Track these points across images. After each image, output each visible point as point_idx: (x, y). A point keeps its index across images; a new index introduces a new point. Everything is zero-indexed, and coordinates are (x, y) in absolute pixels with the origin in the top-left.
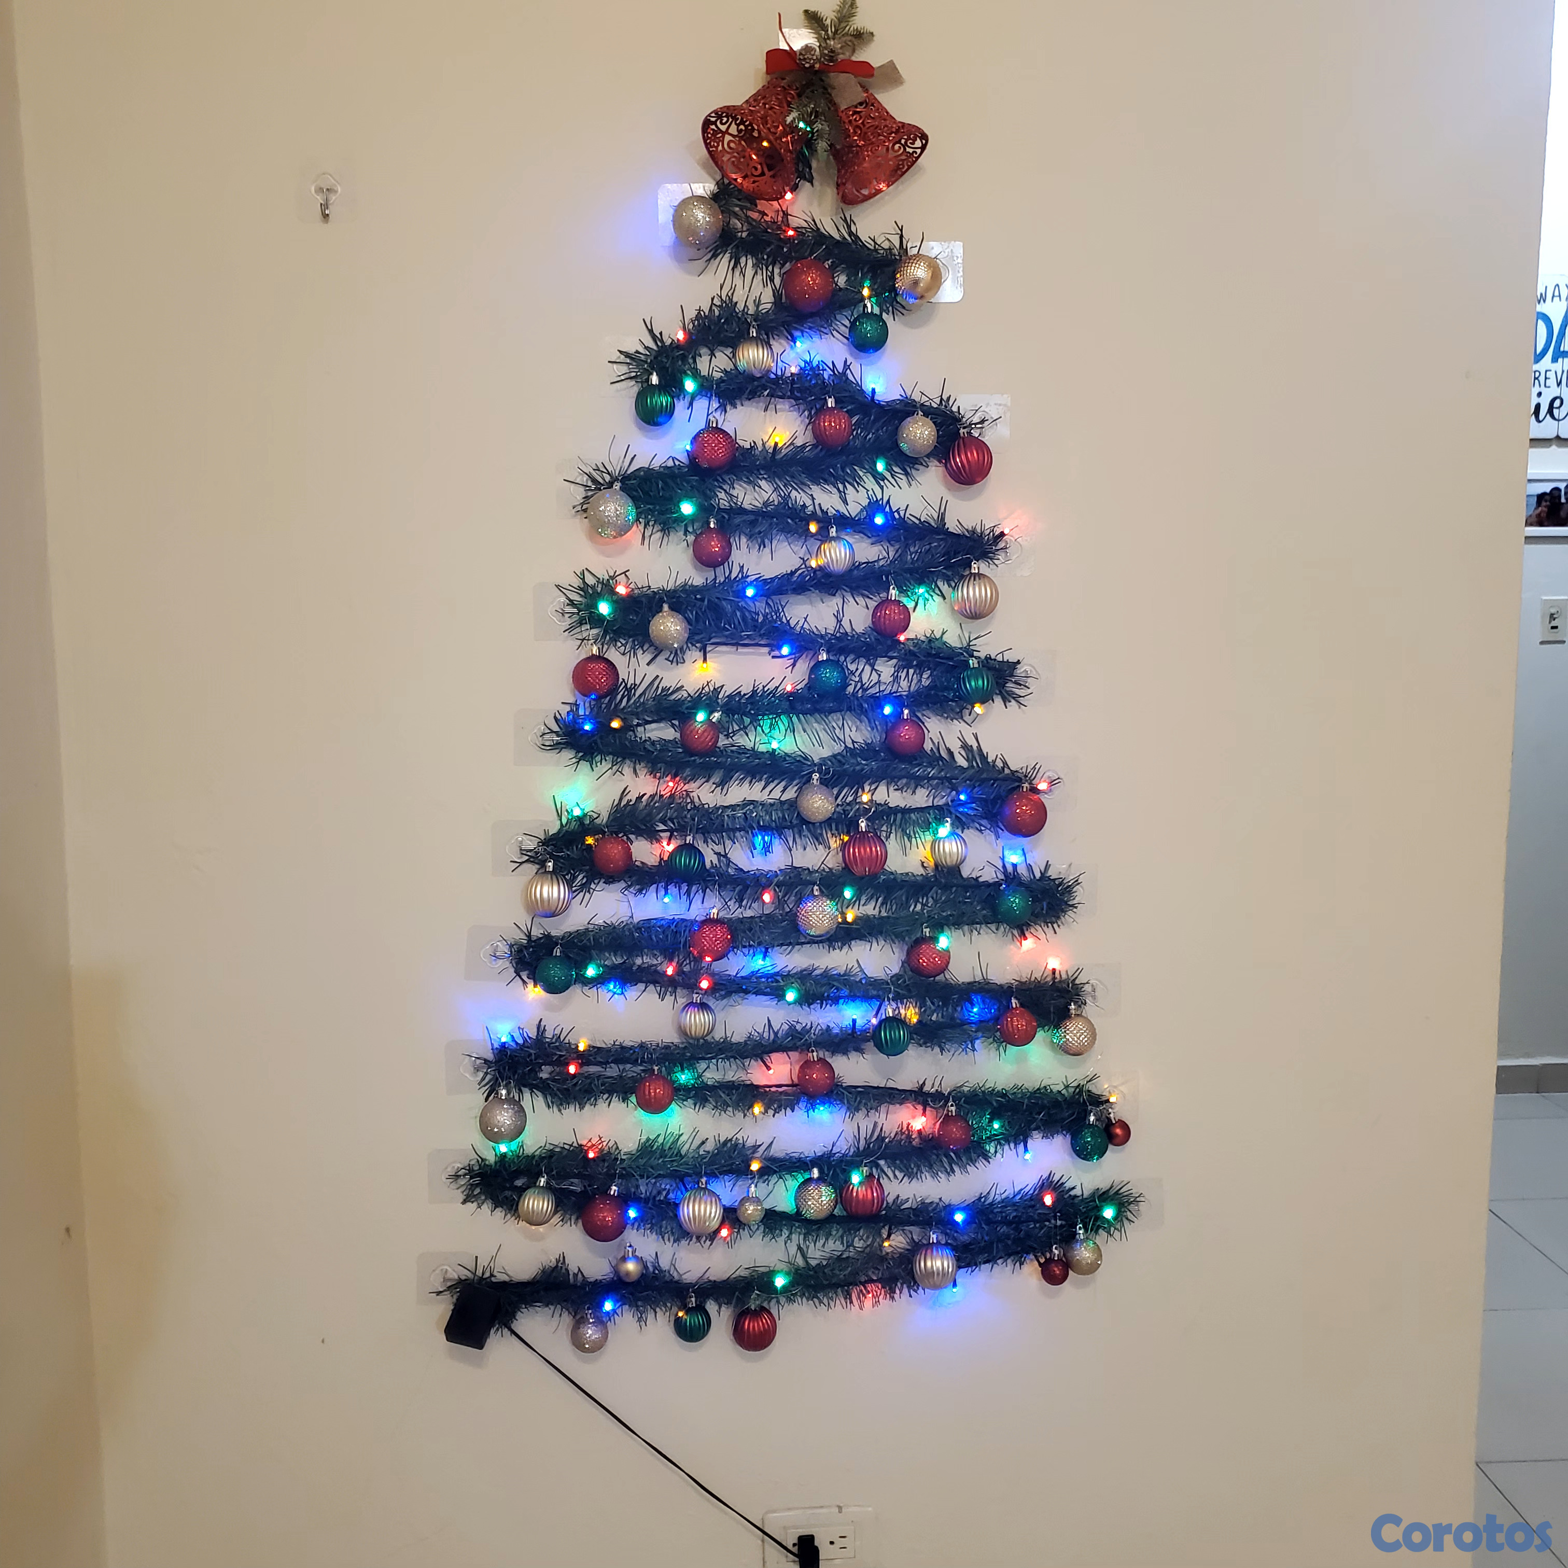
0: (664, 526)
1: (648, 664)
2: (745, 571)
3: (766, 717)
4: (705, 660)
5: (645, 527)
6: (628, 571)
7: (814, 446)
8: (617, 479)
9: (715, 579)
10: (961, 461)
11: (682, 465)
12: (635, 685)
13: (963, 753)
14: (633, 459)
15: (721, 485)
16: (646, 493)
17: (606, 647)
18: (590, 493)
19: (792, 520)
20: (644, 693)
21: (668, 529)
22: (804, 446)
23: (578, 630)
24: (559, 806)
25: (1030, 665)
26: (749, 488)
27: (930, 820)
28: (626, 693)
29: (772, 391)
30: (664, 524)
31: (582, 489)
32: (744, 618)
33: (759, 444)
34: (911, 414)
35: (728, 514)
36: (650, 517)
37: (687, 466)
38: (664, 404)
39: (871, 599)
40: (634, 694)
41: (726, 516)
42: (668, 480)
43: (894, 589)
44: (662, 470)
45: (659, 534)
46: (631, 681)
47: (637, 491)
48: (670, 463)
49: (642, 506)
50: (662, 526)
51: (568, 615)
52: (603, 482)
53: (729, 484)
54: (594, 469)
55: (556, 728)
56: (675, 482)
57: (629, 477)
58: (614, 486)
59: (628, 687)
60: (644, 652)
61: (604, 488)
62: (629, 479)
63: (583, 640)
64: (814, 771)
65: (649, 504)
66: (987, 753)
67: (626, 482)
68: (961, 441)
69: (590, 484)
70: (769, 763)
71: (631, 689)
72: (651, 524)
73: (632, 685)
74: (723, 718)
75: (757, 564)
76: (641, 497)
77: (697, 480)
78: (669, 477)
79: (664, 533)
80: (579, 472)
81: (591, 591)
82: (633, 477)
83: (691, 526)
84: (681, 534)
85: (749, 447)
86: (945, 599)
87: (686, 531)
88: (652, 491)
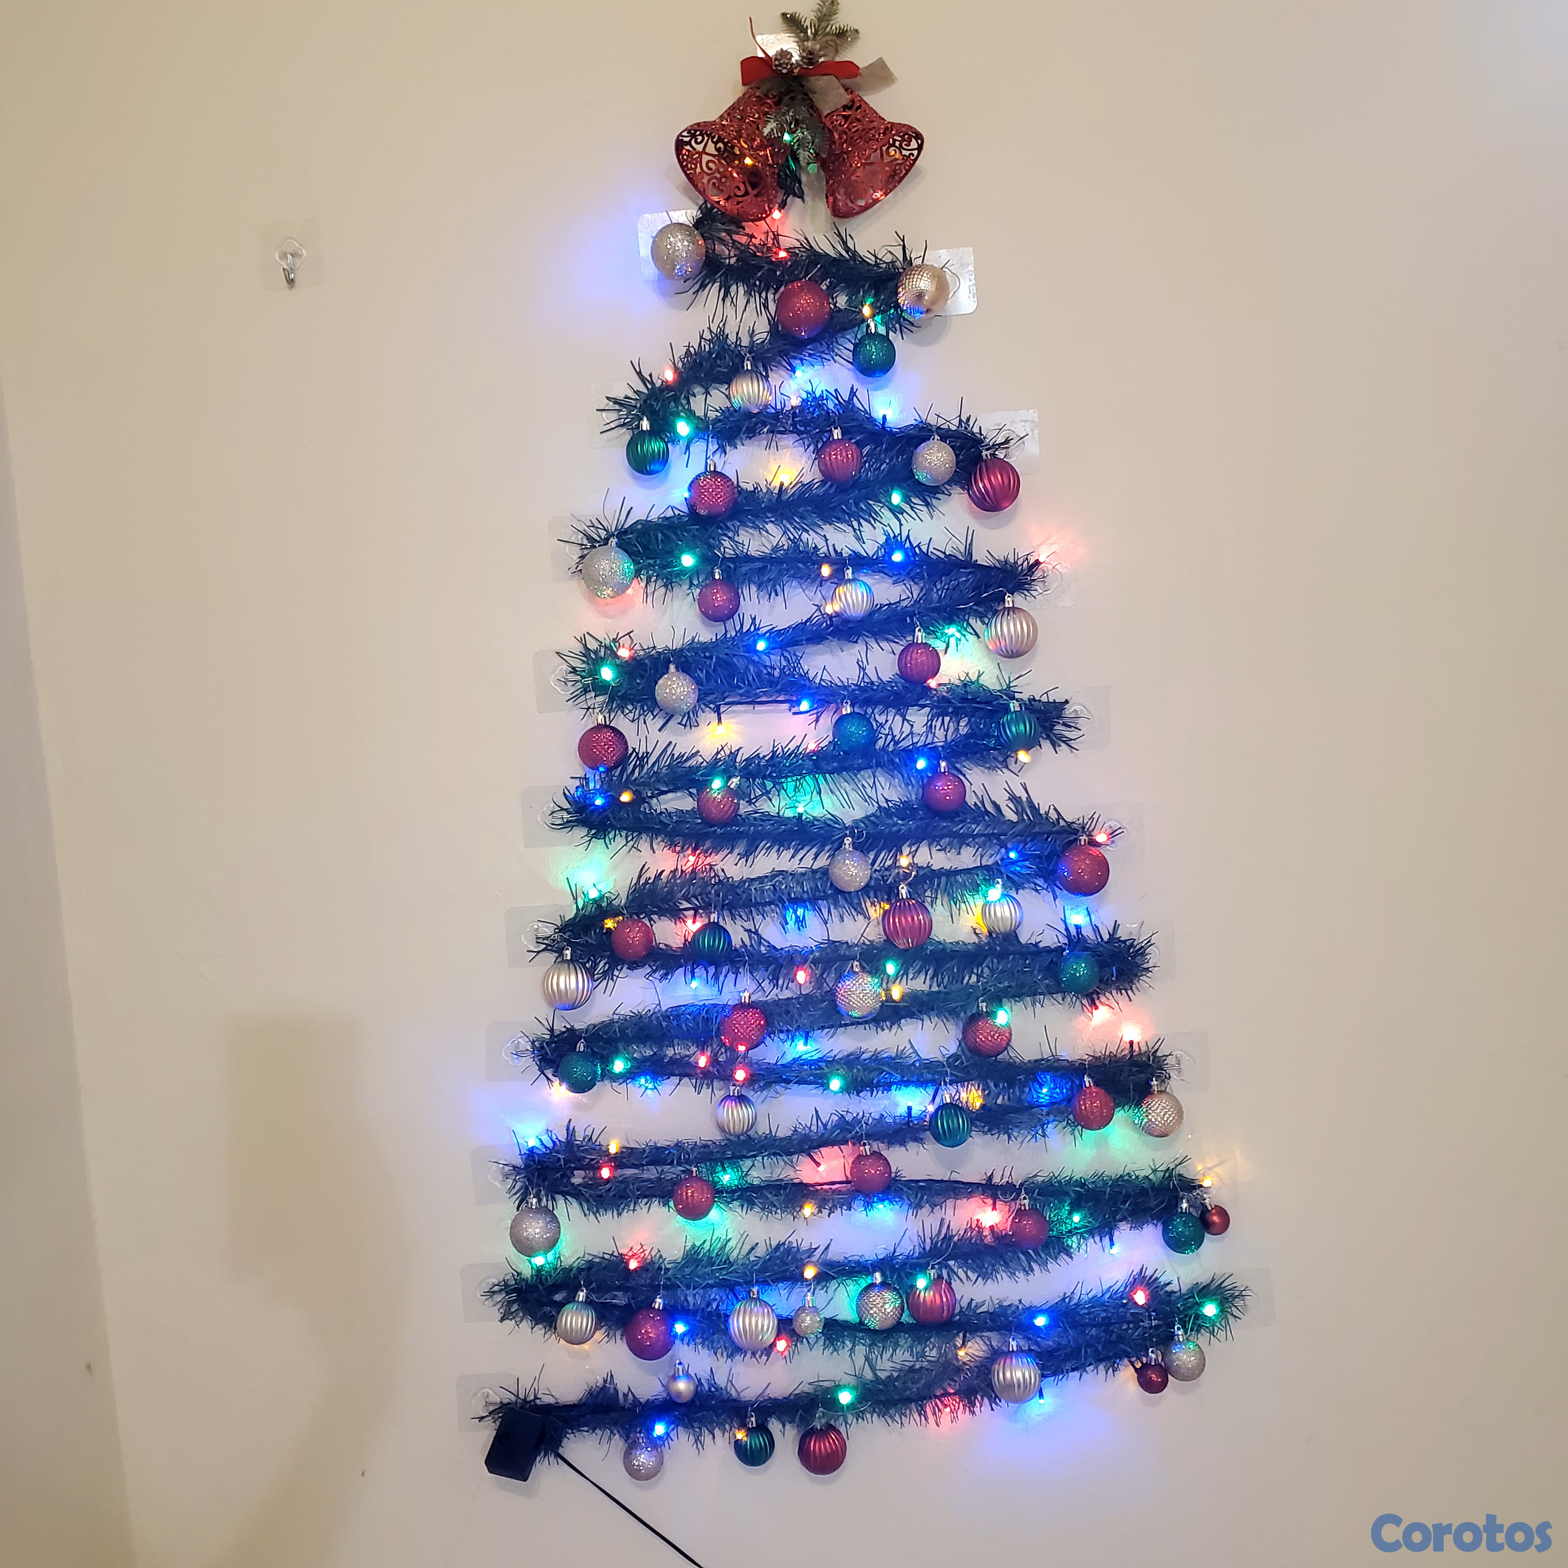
0: (667, 581)
1: (660, 729)
2: (757, 622)
3: (789, 779)
4: (720, 720)
5: (647, 583)
6: (632, 631)
7: (823, 483)
8: (613, 535)
9: (725, 634)
10: (985, 486)
11: (682, 514)
12: (647, 753)
13: (1011, 806)
14: (629, 512)
15: (725, 531)
16: (645, 548)
17: (612, 714)
18: (586, 552)
19: (803, 564)
20: (657, 761)
21: (670, 583)
22: (811, 484)
23: (583, 698)
24: (574, 889)
25: (1081, 704)
26: (755, 533)
27: (979, 882)
28: (638, 762)
29: (773, 427)
30: (667, 578)
31: (579, 547)
32: (759, 674)
33: (763, 485)
34: (926, 439)
35: (734, 563)
36: (651, 572)
37: (687, 515)
38: (657, 450)
39: (897, 643)
40: (647, 763)
41: (732, 566)
42: (667, 531)
43: (919, 630)
44: (660, 521)
45: (663, 590)
46: (643, 750)
47: (635, 546)
48: (670, 513)
49: (641, 561)
50: (665, 581)
51: (570, 684)
52: (598, 539)
53: (732, 531)
54: (588, 527)
55: (567, 806)
56: (676, 534)
57: (626, 532)
58: (610, 542)
59: (640, 756)
60: (654, 717)
61: (599, 546)
62: (626, 535)
63: (588, 709)
64: (846, 836)
65: (648, 558)
66: (1038, 804)
67: (623, 537)
68: (984, 463)
69: (585, 542)
70: (797, 828)
71: (643, 758)
72: (653, 579)
73: (644, 753)
74: (743, 783)
75: (770, 614)
76: (640, 552)
77: (697, 530)
78: (668, 529)
79: (668, 588)
80: (572, 531)
81: (593, 656)
82: (630, 531)
83: (694, 578)
84: (686, 587)
85: (753, 489)
86: (978, 637)
87: (690, 584)
88: (651, 545)
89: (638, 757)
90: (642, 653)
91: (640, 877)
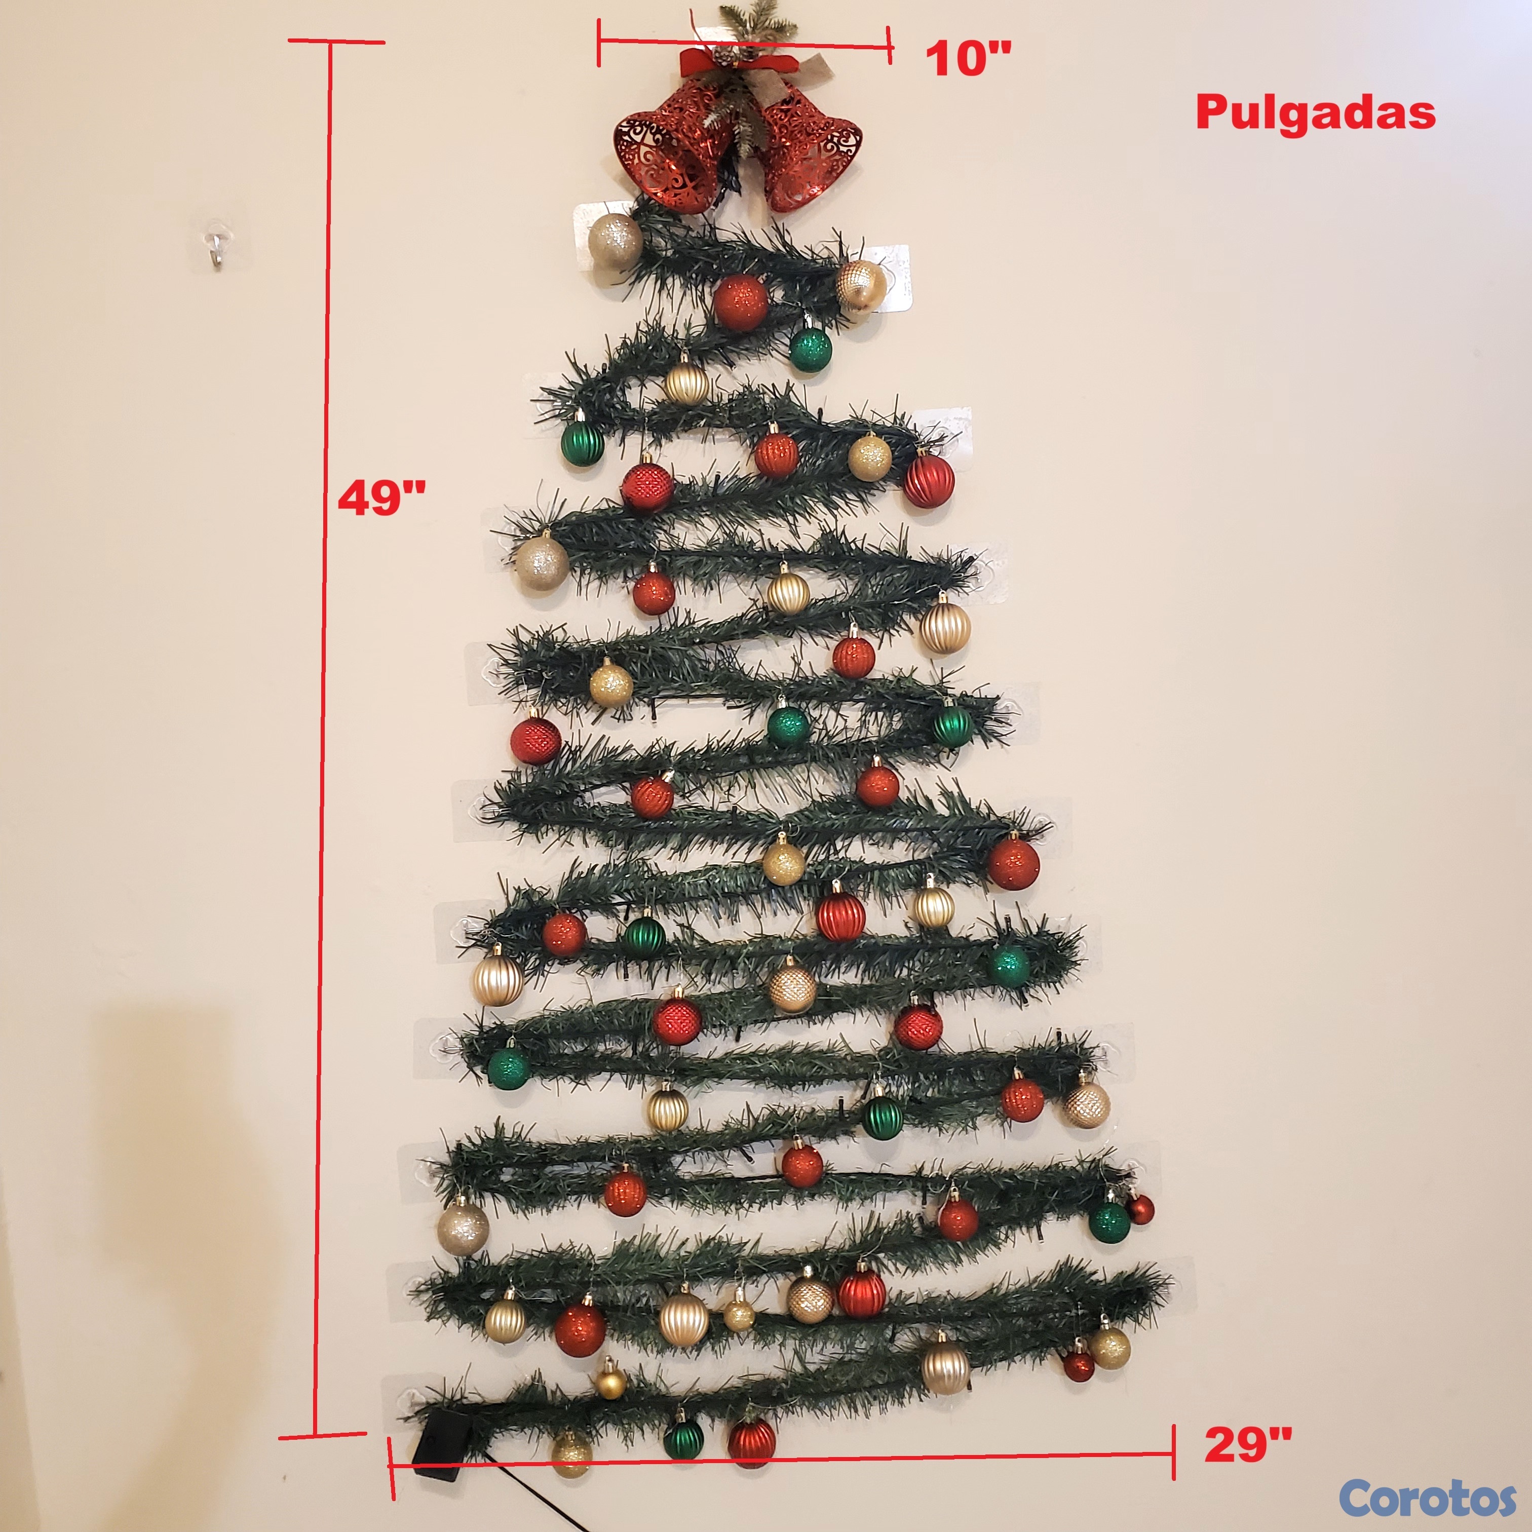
0: (601, 574)
1: (593, 724)
2: (692, 616)
3: (723, 774)
4: (653, 716)
5: (581, 575)
6: (565, 624)
7: (759, 477)
8: (547, 526)
9: (660, 627)
10: (920, 483)
11: (616, 506)
12: (581, 747)
13: (943, 801)
14: (563, 504)
15: (660, 525)
16: (580, 540)
17: (545, 708)
18: (519, 543)
19: (739, 558)
20: (590, 754)
21: (605, 576)
22: (747, 478)
23: (515, 691)
24: (504, 883)
25: (1012, 700)
26: (691, 526)
28: (571, 756)
29: (709, 420)
30: (601, 571)
31: (511, 539)
32: (693, 667)
33: (699, 479)
34: (862, 435)
35: (670, 556)
36: (585, 565)
37: (622, 507)
38: (592, 442)
40: (580, 756)
41: (668, 559)
43: (855, 626)
44: (595, 513)
45: (597, 583)
46: (576, 743)
47: (570, 538)
48: (604, 506)
49: (575, 553)
50: (599, 573)
51: (502, 676)
52: (531, 530)
53: (668, 524)
54: (522, 518)
55: (497, 799)
56: (611, 527)
57: (559, 524)
58: (544, 533)
59: (573, 749)
60: (588, 710)
61: (533, 537)
62: (560, 526)
63: (520, 702)
64: (780, 830)
65: (582, 550)
66: (970, 799)
67: (557, 529)
68: (919, 460)
69: (518, 533)
70: (731, 822)
71: (576, 752)
72: (586, 572)
73: (576, 747)
74: (677, 777)
75: (705, 608)
76: (574, 544)
77: (632, 522)
78: (603, 522)
79: (602, 581)
80: (506, 521)
81: (526, 649)
82: (564, 523)
83: (631, 570)
84: (620, 580)
85: (688, 483)
86: (912, 633)
87: (626, 577)
88: (585, 537)
89: (571, 751)
90: (575, 646)
91: (572, 872)
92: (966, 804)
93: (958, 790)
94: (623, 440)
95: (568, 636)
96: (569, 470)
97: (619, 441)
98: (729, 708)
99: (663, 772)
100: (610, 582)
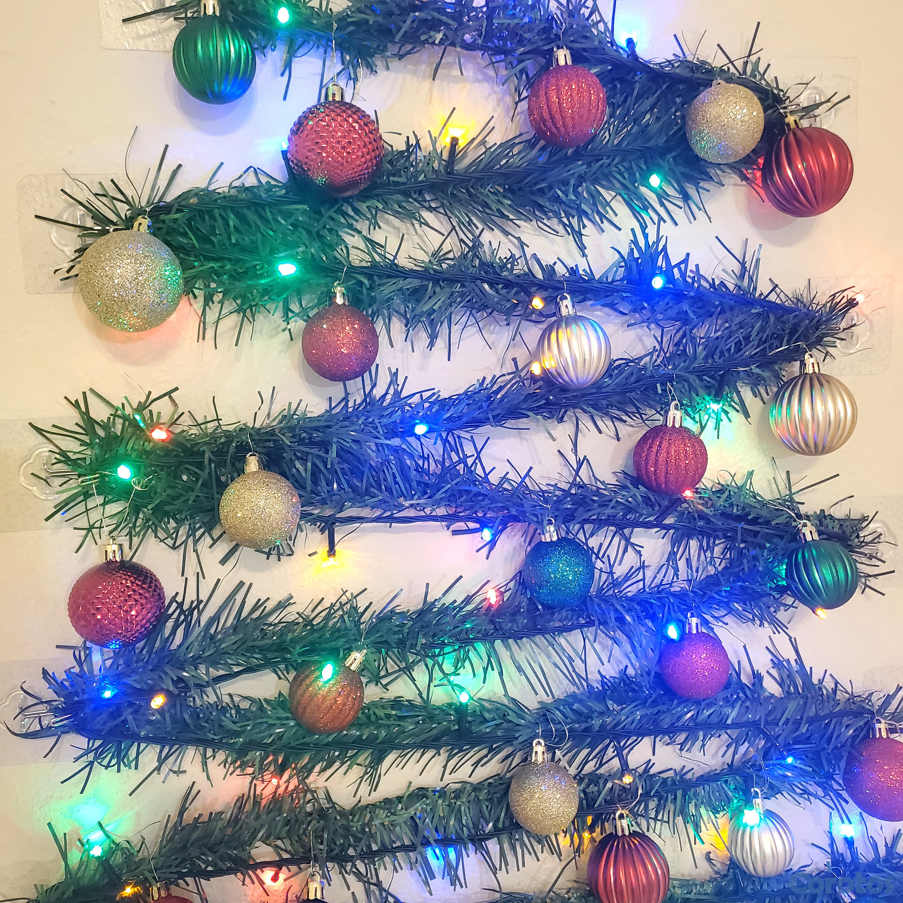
0: (243, 303)
1: (223, 561)
3: (447, 649)
4: (332, 551)
5: (206, 304)
6: (176, 389)
7: (531, 144)
8: (141, 212)
9: (346, 399)
11: (273, 183)
12: (200, 602)
13: (774, 672)
14: (175, 173)
15: (351, 221)
16: (204, 239)
17: (136, 540)
18: (89, 240)
19: (491, 285)
20: (216, 618)
21: (251, 307)
22: (508, 145)
23: (81, 508)
24: (60, 836)
25: (884, 523)
26: (403, 226)
27: (730, 794)
28: (182, 617)
29: (450, 34)
30: (244, 297)
31: (77, 232)
32: (403, 470)
33: (426, 143)
34: (708, 84)
35: (370, 277)
36: (213, 285)
37: (285, 186)
38: (233, 55)
39: (625, 422)
40: (198, 621)
41: (366, 281)
42: (246, 211)
43: (676, 408)
44: (233, 192)
45: (235, 318)
46: (191, 596)
47: (185, 234)
48: (250, 181)
49: (196, 264)
50: (239, 302)
51: (57, 482)
52: (114, 218)
53: (368, 219)
54: (96, 195)
55: (49, 694)
56: (262, 218)
57: (167, 209)
58: (136, 224)
59: (186, 607)
60: (215, 542)
61: (115, 230)
62: (169, 213)
63: (90, 529)
64: (536, 736)
65: (208, 259)
66: (811, 668)
67: (162, 217)
68: (791, 136)
69: (89, 223)
70: (456, 727)
71: (191, 610)
72: (216, 298)
73: (192, 602)
74: (372, 657)
75: (422, 368)
76: (194, 246)
77: (304, 212)
78: (248, 208)
79: (244, 315)
80: (66, 201)
81: (101, 433)
82: (176, 207)
83: (295, 299)
84: (278, 316)
85: (403, 147)
86: (747, 415)
87: (287, 310)
88: (215, 235)
89: (182, 610)
90: (194, 431)
91: (182, 810)
92: (806, 676)
93: (796, 657)
94: (288, 65)
95: (180, 411)
96: (187, 111)
97: (280, 65)
98: (456, 533)
99: (349, 650)
100: (260, 318)
